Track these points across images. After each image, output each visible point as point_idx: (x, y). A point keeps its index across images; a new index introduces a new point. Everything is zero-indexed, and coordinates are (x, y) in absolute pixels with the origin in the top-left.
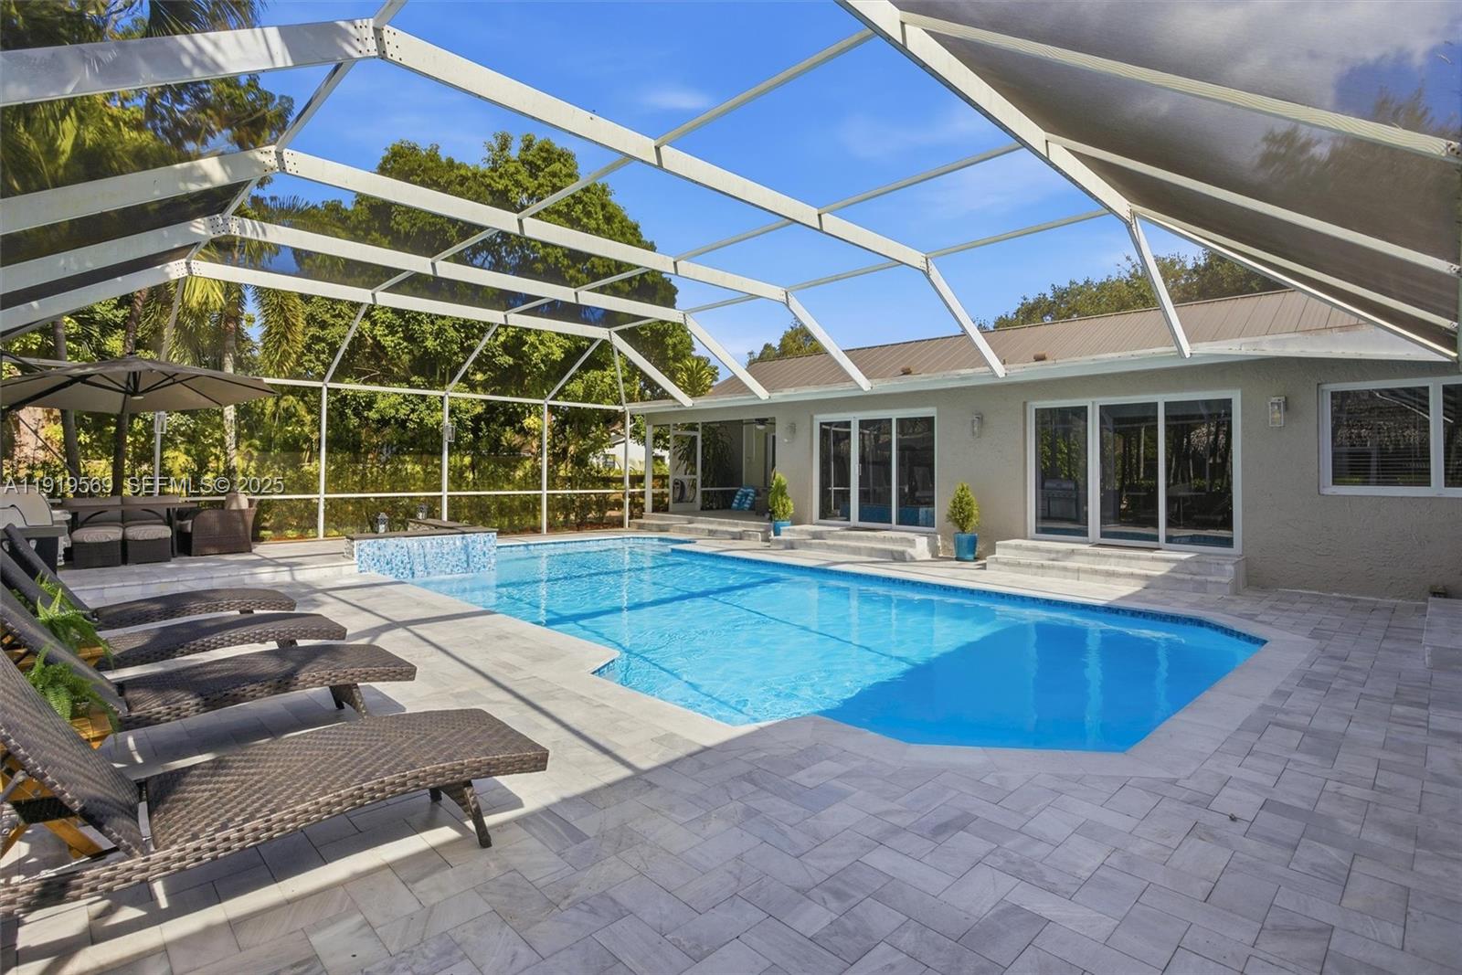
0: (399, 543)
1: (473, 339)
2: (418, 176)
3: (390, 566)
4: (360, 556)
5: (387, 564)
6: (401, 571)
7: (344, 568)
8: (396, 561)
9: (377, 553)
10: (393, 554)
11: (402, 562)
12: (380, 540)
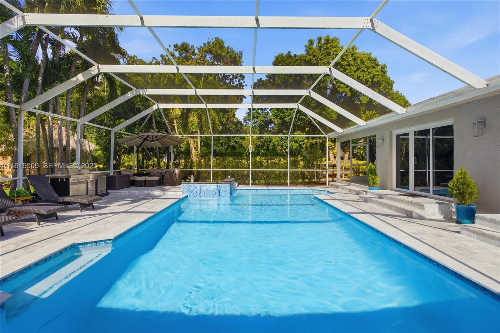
0: (195, 186)
1: (302, 116)
2: (281, 63)
3: (192, 193)
4: (183, 189)
5: (192, 192)
6: (196, 195)
7: (178, 192)
8: (195, 192)
9: (188, 188)
10: (193, 189)
11: (196, 192)
12: (189, 184)
